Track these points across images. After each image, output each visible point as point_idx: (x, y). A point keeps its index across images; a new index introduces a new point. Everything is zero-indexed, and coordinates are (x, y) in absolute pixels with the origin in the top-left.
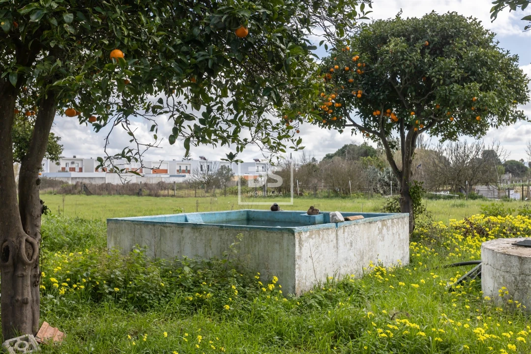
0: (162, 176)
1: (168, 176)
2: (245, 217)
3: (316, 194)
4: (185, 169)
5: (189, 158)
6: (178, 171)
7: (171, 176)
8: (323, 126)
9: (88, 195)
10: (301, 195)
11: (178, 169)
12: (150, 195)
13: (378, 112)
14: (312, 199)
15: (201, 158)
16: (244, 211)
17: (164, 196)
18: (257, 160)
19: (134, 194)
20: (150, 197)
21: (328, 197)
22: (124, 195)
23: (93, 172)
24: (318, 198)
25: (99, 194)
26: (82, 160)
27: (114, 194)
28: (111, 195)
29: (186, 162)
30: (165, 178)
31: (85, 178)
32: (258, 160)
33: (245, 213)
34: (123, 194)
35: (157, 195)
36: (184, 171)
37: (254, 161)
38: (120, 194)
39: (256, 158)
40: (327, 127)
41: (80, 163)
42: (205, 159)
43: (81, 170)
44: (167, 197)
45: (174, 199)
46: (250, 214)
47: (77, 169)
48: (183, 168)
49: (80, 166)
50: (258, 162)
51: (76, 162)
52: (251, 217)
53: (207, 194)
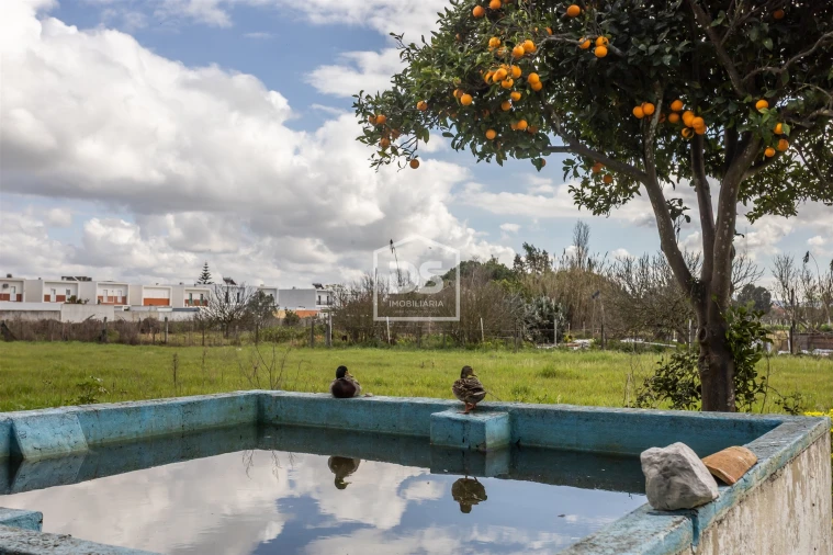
0: (159, 310)
1: (170, 310)
2: (250, 415)
3: (421, 341)
4: (199, 298)
5: (208, 281)
6: (187, 301)
7: (175, 310)
8: (482, 155)
9: (7, 340)
10: (393, 343)
11: (188, 297)
12: (121, 341)
13: (649, 108)
14: (414, 350)
15: (227, 281)
16: (247, 397)
17: (146, 343)
18: (318, 286)
19: (91, 340)
20: (121, 345)
21: (441, 347)
22: (74, 342)
23: (40, 301)
24: (424, 348)
25: (29, 339)
26: (22, 282)
27: (55, 339)
28: (50, 341)
29: (201, 287)
30: (161, 314)
31: (25, 312)
32: (320, 286)
33: (252, 403)
34: (72, 339)
35: (133, 342)
36: (196, 302)
37: (314, 287)
38: (66, 340)
39: (316, 283)
40: (494, 157)
41: (18, 286)
42: (232, 282)
43: (19, 298)
44: (150, 346)
45: (163, 348)
46: (266, 406)
47: (13, 297)
48: (196, 297)
49: (18, 292)
50: (320, 289)
51: (10, 285)
52: (270, 415)
53: (225, 341)
